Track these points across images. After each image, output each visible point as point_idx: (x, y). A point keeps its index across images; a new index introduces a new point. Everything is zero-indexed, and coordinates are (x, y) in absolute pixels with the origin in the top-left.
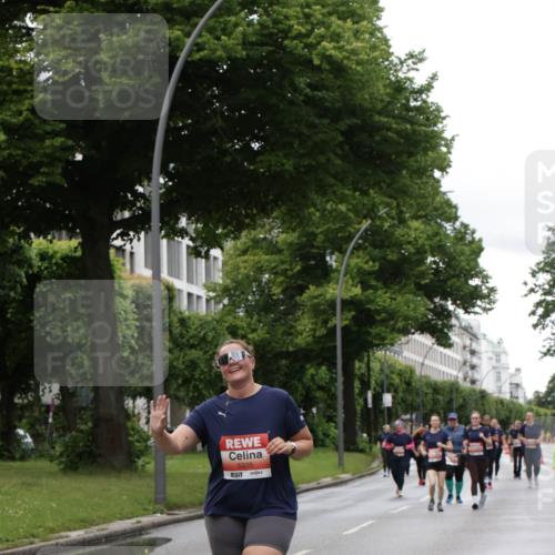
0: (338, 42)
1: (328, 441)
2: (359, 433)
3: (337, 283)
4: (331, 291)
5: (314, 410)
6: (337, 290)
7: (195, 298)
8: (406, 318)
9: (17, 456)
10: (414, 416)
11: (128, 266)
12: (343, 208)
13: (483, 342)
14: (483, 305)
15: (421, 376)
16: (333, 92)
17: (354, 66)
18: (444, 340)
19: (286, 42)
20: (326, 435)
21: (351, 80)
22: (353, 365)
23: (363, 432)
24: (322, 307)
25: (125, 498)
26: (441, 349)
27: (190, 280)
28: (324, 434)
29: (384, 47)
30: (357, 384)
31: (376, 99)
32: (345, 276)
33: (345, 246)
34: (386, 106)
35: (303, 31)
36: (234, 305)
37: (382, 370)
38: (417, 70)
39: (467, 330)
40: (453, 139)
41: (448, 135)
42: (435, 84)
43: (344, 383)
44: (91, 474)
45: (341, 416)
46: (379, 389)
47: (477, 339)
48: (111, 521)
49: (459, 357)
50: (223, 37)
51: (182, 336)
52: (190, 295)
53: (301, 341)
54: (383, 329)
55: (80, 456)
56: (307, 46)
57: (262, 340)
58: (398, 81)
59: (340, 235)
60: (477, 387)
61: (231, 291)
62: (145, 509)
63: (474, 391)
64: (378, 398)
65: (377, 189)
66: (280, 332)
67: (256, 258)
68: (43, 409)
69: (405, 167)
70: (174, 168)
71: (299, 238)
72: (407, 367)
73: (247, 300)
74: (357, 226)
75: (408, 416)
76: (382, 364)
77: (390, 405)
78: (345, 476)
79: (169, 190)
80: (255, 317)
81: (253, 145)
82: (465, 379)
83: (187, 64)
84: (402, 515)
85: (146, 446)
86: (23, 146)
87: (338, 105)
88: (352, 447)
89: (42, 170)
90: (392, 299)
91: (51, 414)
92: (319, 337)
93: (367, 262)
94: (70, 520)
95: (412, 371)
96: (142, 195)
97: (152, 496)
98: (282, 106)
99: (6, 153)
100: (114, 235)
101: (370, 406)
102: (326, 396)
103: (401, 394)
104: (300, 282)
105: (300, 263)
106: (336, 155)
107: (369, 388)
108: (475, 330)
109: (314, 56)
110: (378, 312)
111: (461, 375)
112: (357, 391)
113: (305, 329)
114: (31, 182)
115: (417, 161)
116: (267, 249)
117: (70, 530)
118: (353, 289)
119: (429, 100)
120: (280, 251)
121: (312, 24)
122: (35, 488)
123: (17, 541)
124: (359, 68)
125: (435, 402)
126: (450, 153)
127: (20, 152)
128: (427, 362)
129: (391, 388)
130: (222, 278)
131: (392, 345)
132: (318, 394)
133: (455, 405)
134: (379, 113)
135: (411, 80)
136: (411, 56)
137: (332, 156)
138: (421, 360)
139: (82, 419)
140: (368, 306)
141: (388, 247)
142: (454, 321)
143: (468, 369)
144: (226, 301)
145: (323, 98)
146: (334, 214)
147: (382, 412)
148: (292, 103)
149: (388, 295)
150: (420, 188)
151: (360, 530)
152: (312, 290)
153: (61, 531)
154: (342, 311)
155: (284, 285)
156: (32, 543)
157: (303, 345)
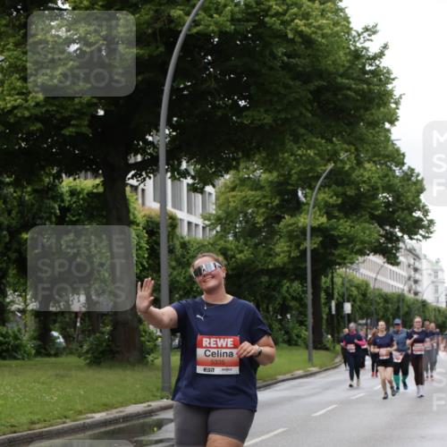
0: (308, 20)
1: (300, 341)
2: (325, 334)
3: (307, 214)
4: (302, 220)
5: (289, 316)
6: (307, 220)
7: (194, 225)
8: (363, 242)
9: (52, 352)
10: (369, 321)
11: (140, 201)
12: (311, 153)
13: (424, 261)
14: (423, 234)
15: (374, 289)
16: (305, 59)
17: (320, 39)
18: (393, 260)
19: (267, 19)
20: (298, 336)
21: (318, 50)
22: (320, 280)
23: (328, 334)
24: (295, 233)
25: (138, 386)
26: (390, 267)
27: (189, 211)
28: (297, 336)
29: (345, 23)
30: (323, 295)
31: (339, 64)
32: (314, 207)
33: (314, 184)
34: (347, 70)
35: (281, 10)
36: (225, 231)
37: (343, 284)
38: (371, 40)
39: (411, 251)
40: (401, 97)
41: (397, 94)
42: (386, 52)
43: (313, 294)
44: (111, 367)
45: (310, 321)
46: (340, 299)
47: (419, 258)
48: (127, 405)
49: (405, 274)
50: (215, 15)
51: (183, 256)
52: (189, 223)
53: (279, 260)
54: (344, 250)
55: (102, 353)
56: (283, 23)
57: (248, 260)
58: (356, 51)
59: (310, 175)
60: (419, 297)
61: (224, 220)
62: (154, 396)
63: (417, 300)
64: (340, 307)
65: (339, 138)
66: (262, 254)
67: (243, 194)
68: (73, 315)
69: (363, 120)
70: (176, 121)
71: (278, 176)
72: (363, 281)
73: (236, 227)
74: (323, 168)
75: (364, 321)
76: (343, 279)
77: (350, 312)
78: (314, 369)
79: (173, 139)
80: (242, 240)
81: (240, 103)
82: (410, 291)
83: (188, 37)
84: (359, 401)
85: (155, 345)
86: (57, 103)
87: (308, 70)
88: (319, 346)
89: (72, 122)
90: (351, 227)
91: (79, 320)
92: (294, 258)
93: (331, 197)
94: (94, 405)
95: (367, 285)
96: (152, 143)
97: (160, 385)
98: (263, 71)
99: (44, 110)
100: (130, 176)
101: (334, 312)
102: (298, 305)
103: (358, 303)
104: (278, 213)
105: (278, 197)
106: (307, 109)
107: (333, 299)
108: (418, 252)
109: (288, 31)
110: (340, 237)
111: (406, 288)
112: (323, 301)
113: (282, 251)
114: (63, 132)
115: (372, 114)
116: (252, 186)
117: (94, 412)
118: (320, 218)
119: (381, 65)
120: (262, 188)
121: (287, 4)
122: (67, 379)
123: (52, 421)
124: (323, 41)
125: (386, 309)
126: (398, 109)
127: (54, 108)
128: (379, 277)
129: (351, 299)
130: (216, 210)
131: (352, 263)
132: (292, 304)
133: (402, 313)
134: (341, 76)
135: (367, 49)
136: (366, 29)
137: (304, 111)
138: (374, 276)
139: (103, 323)
140: (332, 232)
141: (348, 184)
142: (401, 245)
143: (412, 283)
144: (218, 228)
145: (297, 64)
146: (304, 158)
147: (343, 317)
148: (271, 68)
149: (348, 223)
150: (374, 136)
151: (326, 413)
152: (288, 219)
153: (87, 413)
154: (312, 236)
155: (266, 215)
156: (64, 423)
157: (281, 265)
